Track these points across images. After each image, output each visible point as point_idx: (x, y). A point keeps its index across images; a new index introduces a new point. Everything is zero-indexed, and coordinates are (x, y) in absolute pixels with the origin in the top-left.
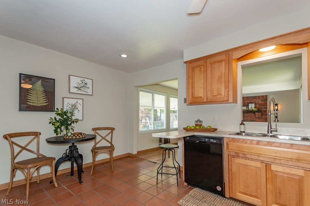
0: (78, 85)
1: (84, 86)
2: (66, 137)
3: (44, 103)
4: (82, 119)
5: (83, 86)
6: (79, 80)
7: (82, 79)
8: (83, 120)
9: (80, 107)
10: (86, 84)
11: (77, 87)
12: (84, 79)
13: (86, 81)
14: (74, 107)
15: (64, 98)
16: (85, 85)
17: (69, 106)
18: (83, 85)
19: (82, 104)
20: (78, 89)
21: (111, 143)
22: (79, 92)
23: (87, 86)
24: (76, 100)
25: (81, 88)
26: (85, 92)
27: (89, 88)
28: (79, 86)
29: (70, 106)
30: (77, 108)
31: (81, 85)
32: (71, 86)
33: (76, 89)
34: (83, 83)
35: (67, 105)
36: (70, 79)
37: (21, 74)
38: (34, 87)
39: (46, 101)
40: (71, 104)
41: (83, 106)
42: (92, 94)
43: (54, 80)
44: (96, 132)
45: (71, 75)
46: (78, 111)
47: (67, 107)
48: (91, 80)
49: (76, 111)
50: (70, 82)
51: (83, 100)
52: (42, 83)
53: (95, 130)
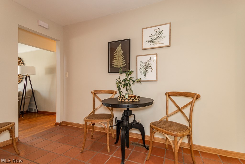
0: (151, 38)
1: (158, 36)
3: (123, 64)
4: (155, 79)
5: (157, 37)
6: (152, 31)
7: (156, 28)
8: (157, 81)
9: (153, 65)
11: (150, 40)
12: (158, 27)
13: (162, 28)
14: (147, 65)
15: (138, 57)
16: (160, 35)
18: (157, 36)
19: (155, 61)
20: (151, 43)
21: (190, 121)
22: (152, 46)
23: (162, 35)
24: (149, 57)
25: (155, 41)
26: (160, 43)
27: (165, 37)
28: (153, 38)
29: (143, 65)
30: (150, 66)
31: (155, 37)
32: (144, 41)
33: (149, 43)
34: (158, 32)
35: (140, 64)
36: (143, 33)
37: (109, 43)
38: (117, 51)
39: (125, 62)
40: (144, 63)
41: (157, 63)
42: (169, 45)
43: (129, 39)
44: (169, 98)
45: (144, 29)
46: (152, 70)
47: (140, 66)
48: (169, 25)
49: (149, 70)
50: (143, 37)
51: (157, 54)
52: (121, 46)
53: (168, 95)
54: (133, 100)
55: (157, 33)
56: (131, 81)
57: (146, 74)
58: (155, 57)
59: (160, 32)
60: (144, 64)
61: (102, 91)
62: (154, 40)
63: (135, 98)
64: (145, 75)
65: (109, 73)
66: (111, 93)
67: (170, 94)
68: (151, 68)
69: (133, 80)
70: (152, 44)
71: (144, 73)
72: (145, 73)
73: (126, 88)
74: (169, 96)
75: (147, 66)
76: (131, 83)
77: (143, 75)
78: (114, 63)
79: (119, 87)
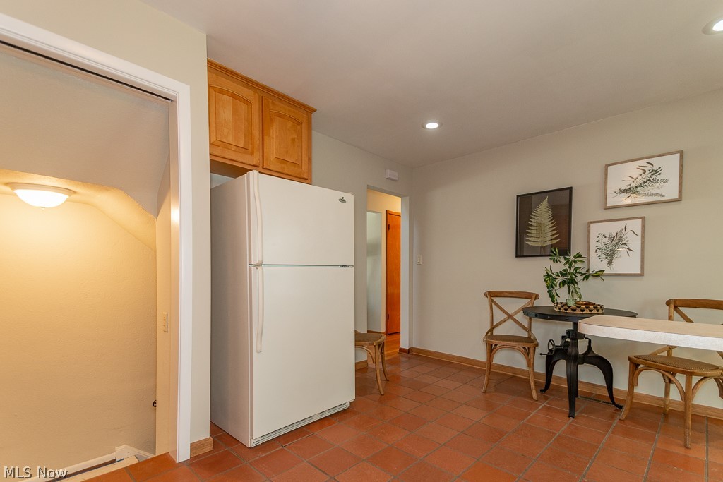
0: (628, 183)
1: (649, 180)
2: (560, 309)
3: (551, 240)
4: (638, 271)
5: (645, 182)
7: (643, 163)
8: (642, 274)
9: (634, 242)
10: (655, 172)
11: (627, 188)
12: (649, 160)
13: (657, 162)
14: (615, 241)
15: (591, 225)
16: (654, 177)
17: (603, 241)
18: (645, 180)
19: (639, 232)
20: (628, 195)
22: (632, 201)
23: (659, 177)
24: (622, 224)
25: (638, 189)
26: (652, 195)
27: (667, 181)
28: (633, 185)
29: (606, 240)
30: (624, 244)
31: (640, 181)
32: (610, 191)
33: (624, 194)
34: (647, 172)
35: (598, 239)
36: (606, 175)
37: (518, 196)
38: (536, 213)
39: (556, 236)
40: (608, 236)
41: (643, 237)
42: (677, 197)
43: (571, 189)
44: (677, 312)
45: (610, 165)
46: (629, 251)
47: (598, 244)
48: (678, 155)
49: (621, 251)
50: (606, 183)
51: (643, 218)
52: (548, 202)
53: (672, 306)
54: (582, 310)
55: (644, 173)
56: (578, 275)
57: (612, 260)
58: (636, 225)
59: (653, 171)
60: (607, 238)
61: (506, 292)
62: (637, 187)
63: (595, 308)
64: (610, 263)
65: (517, 256)
66: (526, 298)
67: (678, 303)
68: (626, 246)
69: (582, 274)
70: (632, 195)
71: (606, 258)
72: (610, 258)
73: (569, 288)
74: (676, 307)
75: (617, 241)
76: (579, 278)
77: (606, 261)
78: (531, 237)
79: (551, 287)
